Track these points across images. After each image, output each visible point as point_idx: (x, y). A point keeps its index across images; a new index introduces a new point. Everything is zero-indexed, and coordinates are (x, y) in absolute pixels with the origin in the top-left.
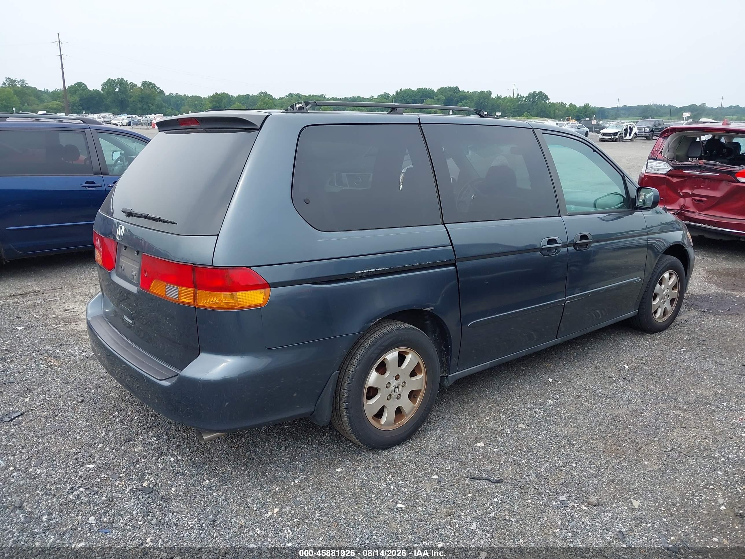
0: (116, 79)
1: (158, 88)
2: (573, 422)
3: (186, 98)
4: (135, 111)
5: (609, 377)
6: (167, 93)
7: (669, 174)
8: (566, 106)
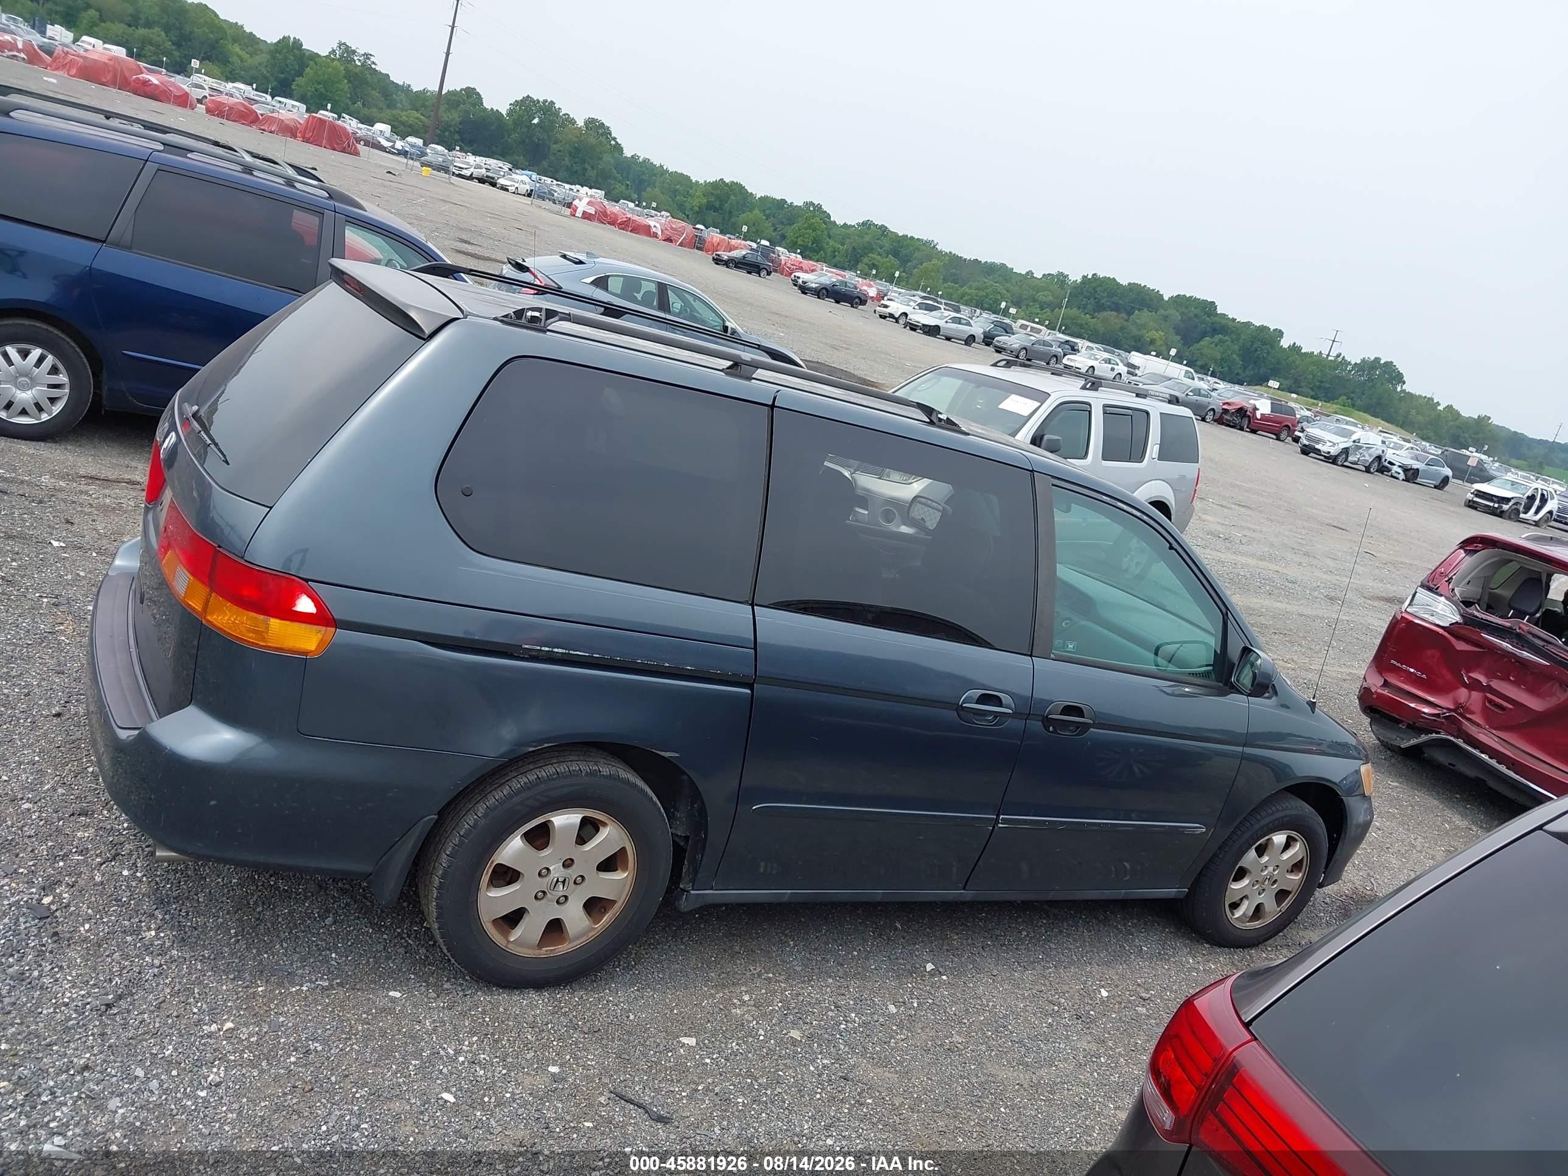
0: (541, 100)
1: (614, 139)
2: (900, 1063)
3: (661, 171)
4: (557, 171)
5: (1050, 1002)
6: (628, 153)
7: (1451, 629)
8: (1439, 408)
